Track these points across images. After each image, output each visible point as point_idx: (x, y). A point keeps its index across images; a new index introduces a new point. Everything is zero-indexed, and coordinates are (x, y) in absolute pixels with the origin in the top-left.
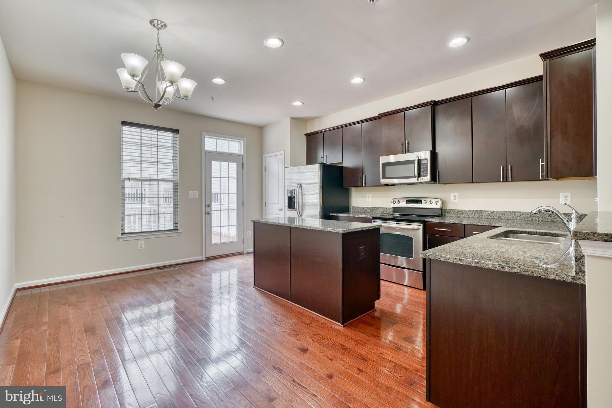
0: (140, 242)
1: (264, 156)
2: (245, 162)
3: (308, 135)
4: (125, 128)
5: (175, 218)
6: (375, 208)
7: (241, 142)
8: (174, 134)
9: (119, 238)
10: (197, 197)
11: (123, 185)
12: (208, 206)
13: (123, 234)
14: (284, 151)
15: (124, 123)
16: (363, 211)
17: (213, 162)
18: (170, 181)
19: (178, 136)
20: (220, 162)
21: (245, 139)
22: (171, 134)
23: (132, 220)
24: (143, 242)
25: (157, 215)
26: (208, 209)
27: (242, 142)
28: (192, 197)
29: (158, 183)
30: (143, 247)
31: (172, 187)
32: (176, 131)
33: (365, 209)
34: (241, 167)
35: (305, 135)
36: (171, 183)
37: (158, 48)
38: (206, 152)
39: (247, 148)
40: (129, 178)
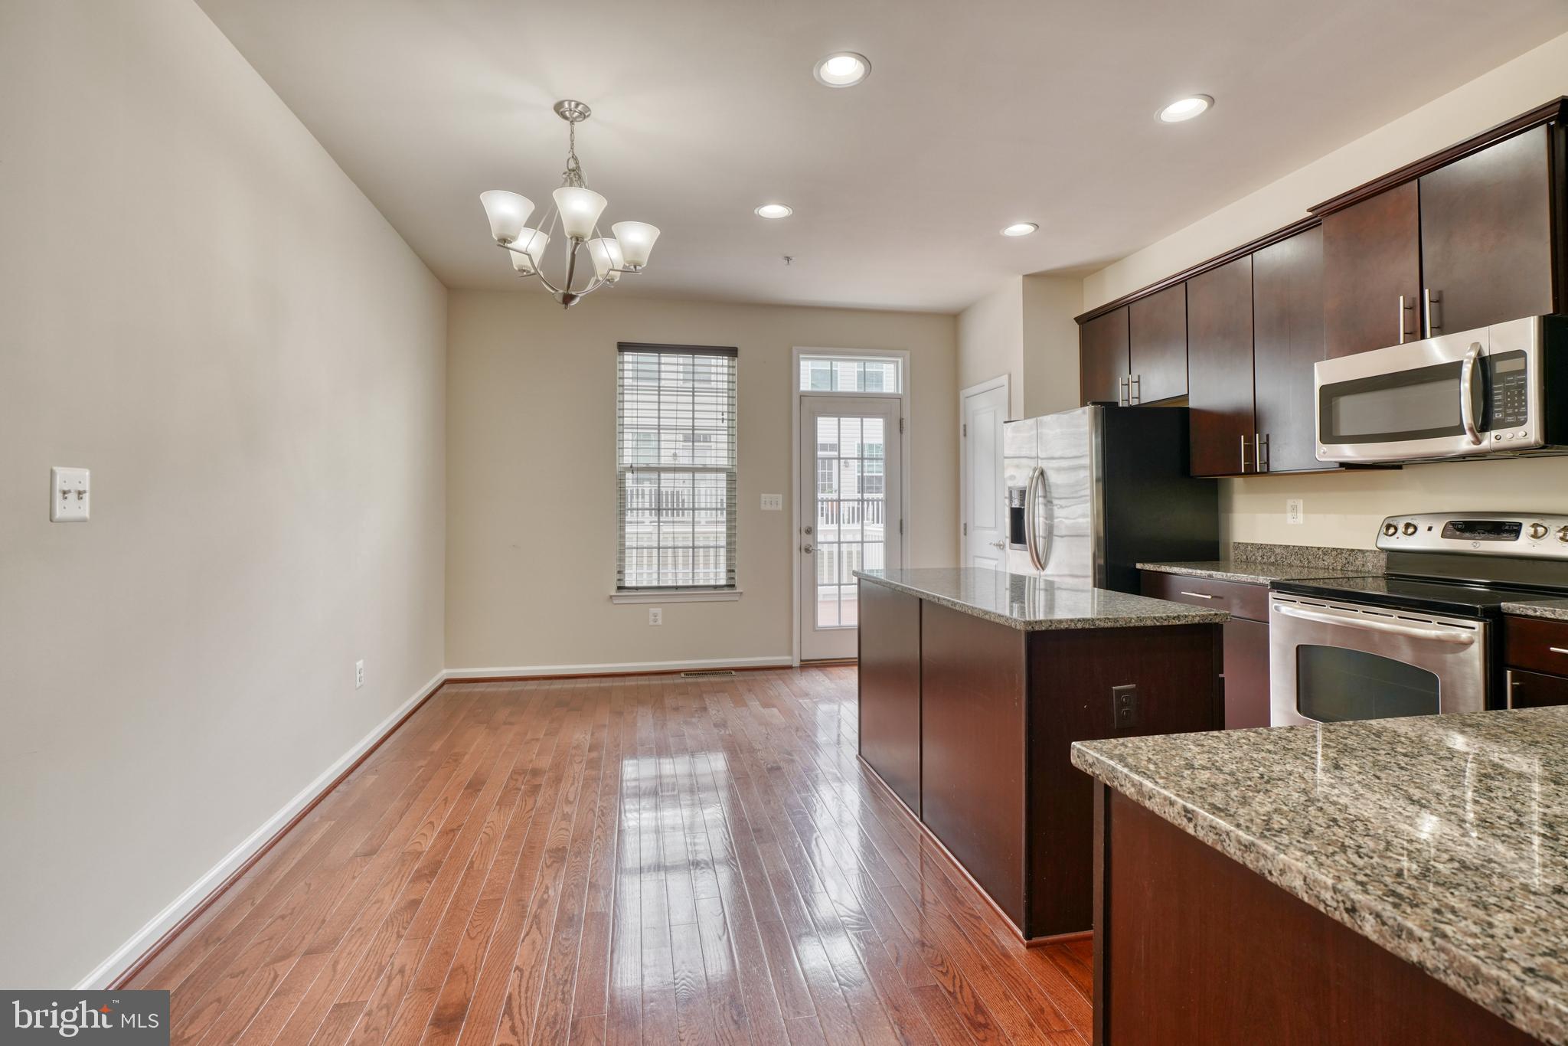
0: (653, 610)
1: (964, 393)
2: (907, 416)
3: (1084, 321)
4: (628, 357)
5: (730, 559)
6: (1319, 548)
7: (898, 361)
8: (729, 360)
9: (611, 597)
10: (780, 507)
11: (622, 481)
12: (809, 531)
13: (620, 588)
14: (1007, 376)
15: (623, 347)
16: (1272, 559)
17: (819, 419)
18: (717, 470)
19: (735, 363)
20: (839, 420)
21: (907, 353)
22: (724, 361)
23: (645, 560)
24: (658, 610)
25: (691, 550)
26: (807, 540)
27: (900, 360)
28: (768, 507)
29: (693, 476)
30: (660, 622)
31: (724, 484)
32: (732, 352)
33: (1278, 551)
34: (897, 427)
35: (1077, 319)
36: (723, 476)
37: (572, 165)
38: (803, 396)
39: (911, 376)
40: (631, 467)
